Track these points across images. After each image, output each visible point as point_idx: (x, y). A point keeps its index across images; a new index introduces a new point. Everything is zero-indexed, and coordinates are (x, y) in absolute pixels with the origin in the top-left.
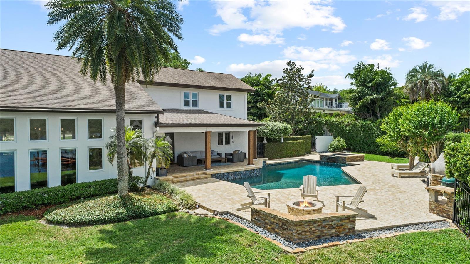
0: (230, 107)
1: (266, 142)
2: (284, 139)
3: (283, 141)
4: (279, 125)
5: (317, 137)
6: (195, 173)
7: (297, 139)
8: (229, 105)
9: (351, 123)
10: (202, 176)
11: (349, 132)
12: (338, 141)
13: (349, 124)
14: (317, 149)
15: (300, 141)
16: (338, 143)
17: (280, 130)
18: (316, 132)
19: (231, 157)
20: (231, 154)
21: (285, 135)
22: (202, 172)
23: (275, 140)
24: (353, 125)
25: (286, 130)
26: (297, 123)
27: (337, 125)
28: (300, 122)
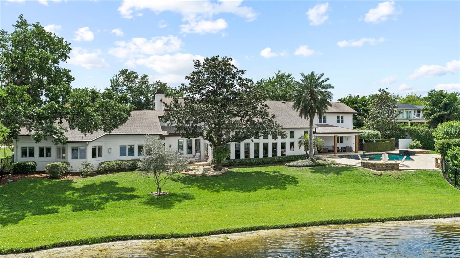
0: (343, 122)
1: (364, 142)
2: (376, 140)
3: (375, 142)
4: (372, 132)
5: (399, 140)
6: (330, 155)
7: (385, 141)
8: (342, 121)
9: (425, 131)
10: (334, 156)
11: (424, 137)
12: (415, 142)
13: (423, 131)
14: (399, 147)
15: (387, 142)
16: (415, 144)
17: (373, 135)
18: (400, 136)
19: (345, 149)
20: (344, 148)
21: (377, 138)
22: (334, 154)
23: (370, 141)
24: (426, 132)
25: (377, 135)
26: (386, 130)
27: (415, 132)
28: (388, 130)
